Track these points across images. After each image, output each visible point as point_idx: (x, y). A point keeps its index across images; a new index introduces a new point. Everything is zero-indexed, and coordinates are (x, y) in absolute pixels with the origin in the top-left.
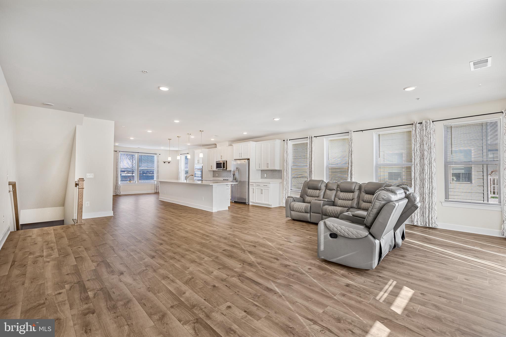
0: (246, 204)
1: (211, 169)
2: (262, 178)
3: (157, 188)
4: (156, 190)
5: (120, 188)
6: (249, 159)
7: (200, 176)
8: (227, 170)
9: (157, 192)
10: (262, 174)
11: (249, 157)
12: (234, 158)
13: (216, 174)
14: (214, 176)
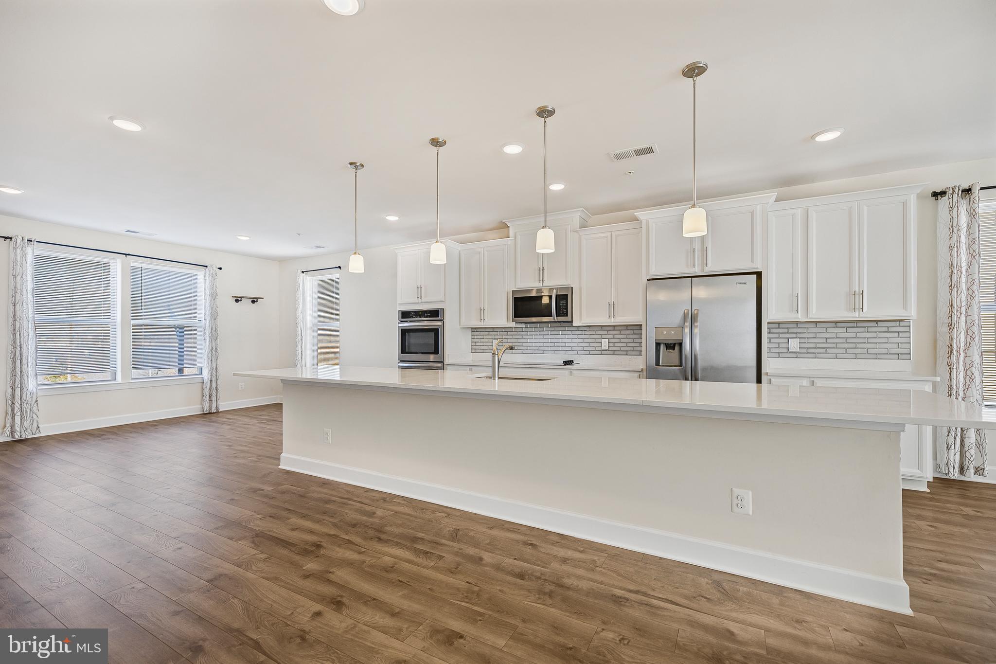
1: (481, 320)
2: (769, 355)
3: (210, 397)
4: (207, 405)
6: (759, 275)
8: (574, 325)
9: (213, 410)
10: (771, 338)
11: (759, 268)
12: (650, 274)
13: (486, 341)
14: (477, 347)
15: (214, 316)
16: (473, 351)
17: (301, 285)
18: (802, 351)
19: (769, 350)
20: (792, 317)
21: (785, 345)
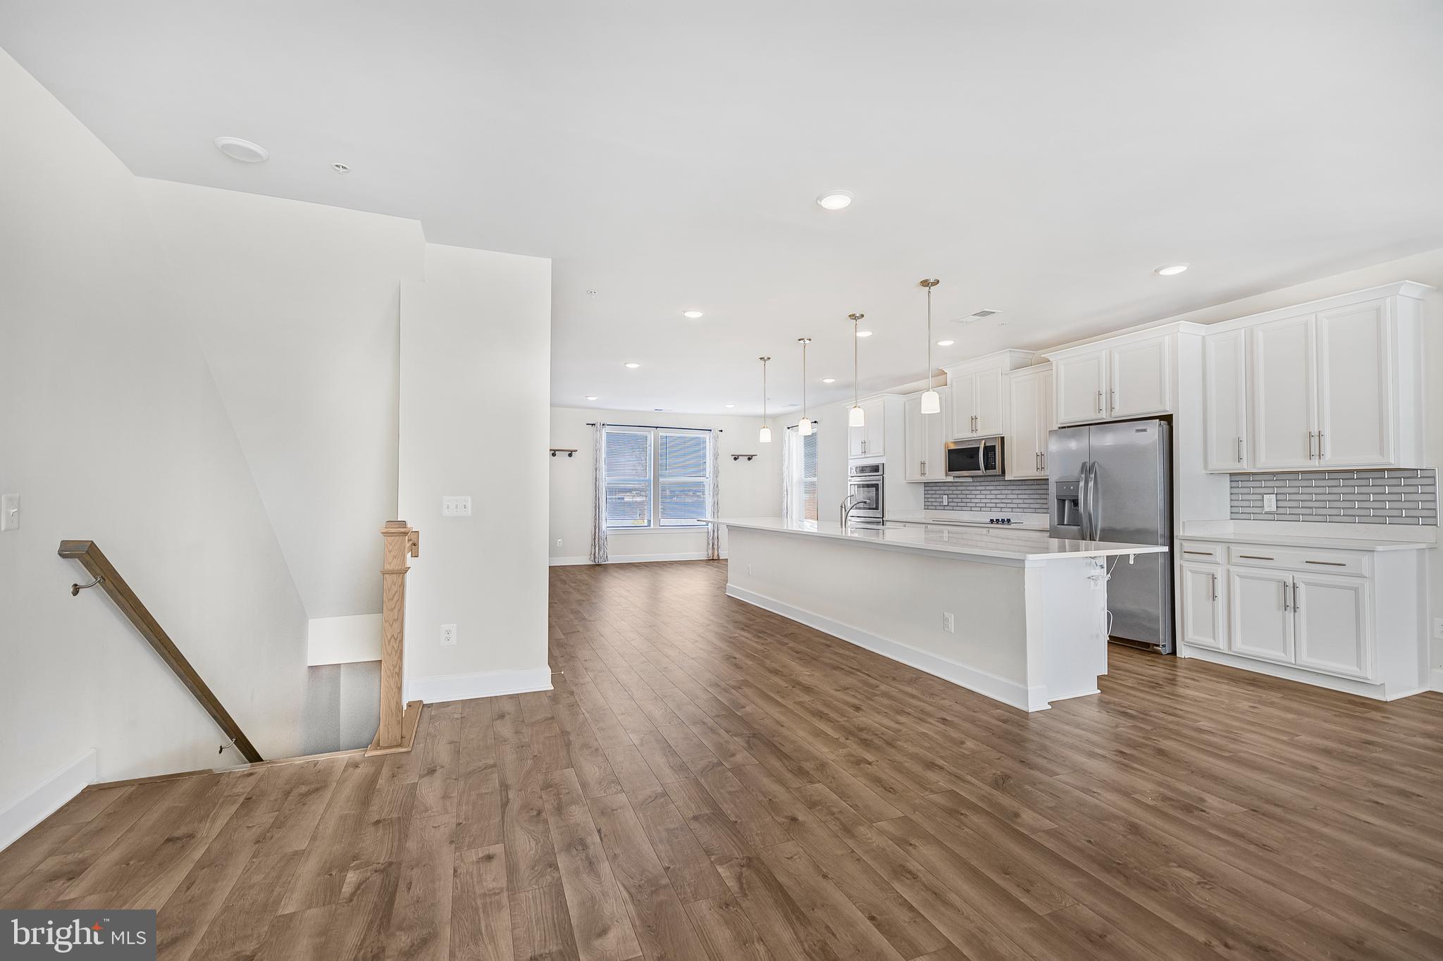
0: (1159, 653)
1: (923, 474)
2: (1235, 516)
3: (713, 546)
4: (710, 552)
5: (606, 542)
6: (1168, 419)
8: (1006, 479)
9: (715, 557)
10: (1238, 494)
11: (1168, 410)
12: (1060, 421)
13: (938, 496)
14: (929, 504)
15: (716, 473)
16: (926, 507)
17: (787, 441)
18: (1281, 511)
19: (1235, 510)
20: (1237, 468)
21: (1259, 504)
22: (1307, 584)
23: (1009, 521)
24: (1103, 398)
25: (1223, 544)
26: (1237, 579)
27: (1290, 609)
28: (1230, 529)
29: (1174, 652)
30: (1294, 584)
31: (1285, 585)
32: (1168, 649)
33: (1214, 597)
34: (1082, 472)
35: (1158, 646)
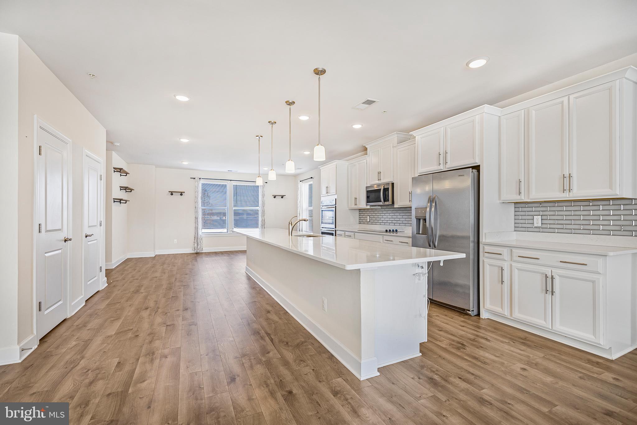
0: (470, 315)
1: (356, 204)
2: (517, 229)
5: (201, 241)
6: (477, 168)
7: (331, 221)
8: (396, 207)
10: (519, 215)
11: (477, 162)
12: (419, 172)
13: (365, 217)
14: (361, 221)
15: (263, 206)
16: (360, 223)
17: (300, 188)
18: (544, 226)
19: (517, 225)
20: (518, 198)
21: (531, 221)
22: (560, 276)
23: (396, 231)
24: (441, 157)
25: (508, 248)
26: (516, 270)
27: (549, 293)
28: (514, 238)
29: (478, 315)
30: (552, 276)
31: (546, 277)
32: (475, 312)
33: (502, 282)
34: (428, 202)
35: (469, 311)
